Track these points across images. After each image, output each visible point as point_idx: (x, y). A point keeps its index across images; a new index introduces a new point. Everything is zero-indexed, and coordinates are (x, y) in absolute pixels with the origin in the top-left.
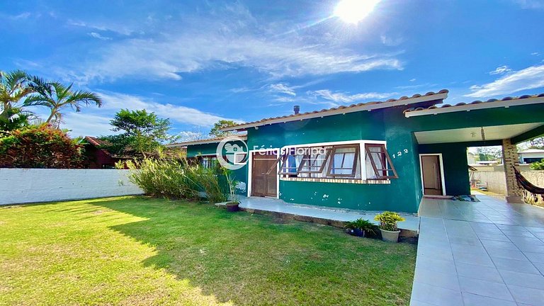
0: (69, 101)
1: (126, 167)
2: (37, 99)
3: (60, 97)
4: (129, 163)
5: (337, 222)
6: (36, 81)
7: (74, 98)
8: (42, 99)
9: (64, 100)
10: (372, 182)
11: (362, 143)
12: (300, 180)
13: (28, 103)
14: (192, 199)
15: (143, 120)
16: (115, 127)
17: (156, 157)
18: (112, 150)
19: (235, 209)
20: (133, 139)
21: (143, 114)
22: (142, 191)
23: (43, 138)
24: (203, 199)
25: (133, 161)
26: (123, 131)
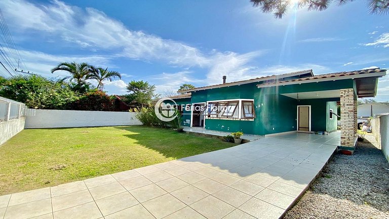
0: (106, 77)
1: (133, 111)
2: (91, 75)
3: (102, 75)
4: (135, 109)
5: (221, 137)
6: (92, 67)
7: (108, 75)
8: (94, 76)
9: (104, 76)
10: (243, 120)
11: (240, 100)
12: (212, 118)
13: (87, 78)
14: (164, 127)
15: (142, 86)
16: (128, 90)
17: (147, 106)
18: (127, 102)
19: (181, 131)
20: (136, 96)
21: (141, 83)
22: (141, 123)
23: (98, 97)
24: (169, 128)
25: (137, 109)
26: (132, 92)
